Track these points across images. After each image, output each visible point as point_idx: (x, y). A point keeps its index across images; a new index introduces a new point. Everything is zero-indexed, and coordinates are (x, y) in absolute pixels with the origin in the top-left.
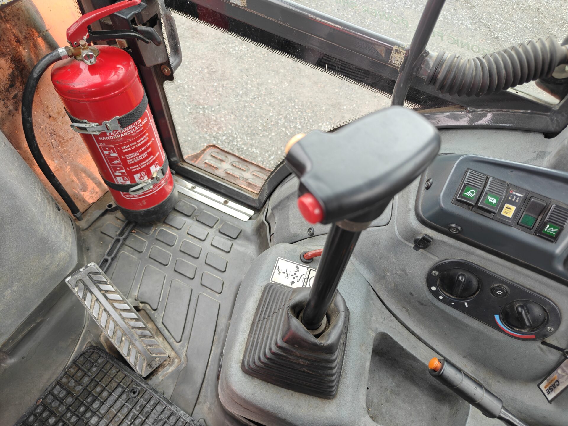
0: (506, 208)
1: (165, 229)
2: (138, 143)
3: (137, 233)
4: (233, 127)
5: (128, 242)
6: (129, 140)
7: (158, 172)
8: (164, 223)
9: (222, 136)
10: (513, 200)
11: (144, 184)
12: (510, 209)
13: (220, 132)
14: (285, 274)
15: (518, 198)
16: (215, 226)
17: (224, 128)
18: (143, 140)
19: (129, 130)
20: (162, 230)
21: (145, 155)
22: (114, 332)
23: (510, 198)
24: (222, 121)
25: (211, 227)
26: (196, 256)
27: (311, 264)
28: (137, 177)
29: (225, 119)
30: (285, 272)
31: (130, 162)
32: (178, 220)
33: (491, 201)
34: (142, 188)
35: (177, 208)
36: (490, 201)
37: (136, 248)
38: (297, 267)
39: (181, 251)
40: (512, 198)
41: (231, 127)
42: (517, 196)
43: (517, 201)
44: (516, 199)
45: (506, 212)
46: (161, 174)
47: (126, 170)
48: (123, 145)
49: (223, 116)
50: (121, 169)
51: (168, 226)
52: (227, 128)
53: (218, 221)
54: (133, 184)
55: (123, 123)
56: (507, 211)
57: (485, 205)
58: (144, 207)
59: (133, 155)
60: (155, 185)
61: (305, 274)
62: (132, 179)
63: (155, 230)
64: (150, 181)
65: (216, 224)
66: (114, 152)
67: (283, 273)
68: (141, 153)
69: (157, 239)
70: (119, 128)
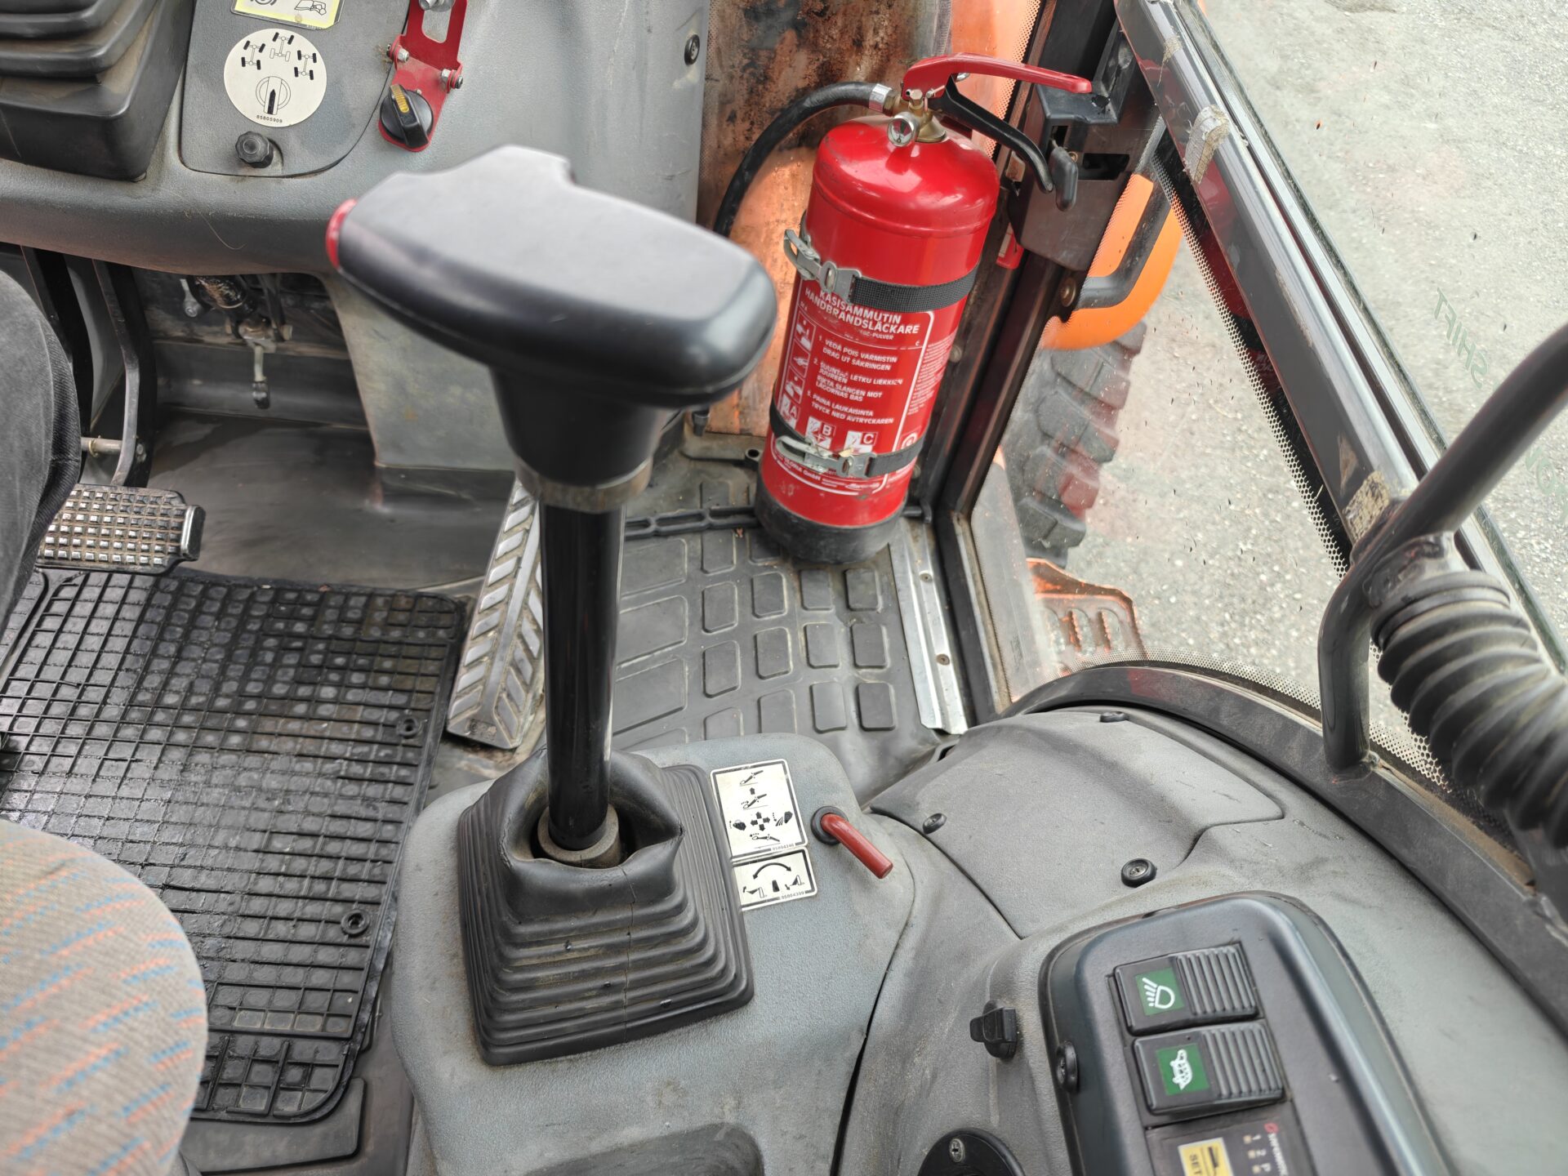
0: (1210, 1150)
1: (786, 582)
2: (859, 358)
3: (741, 541)
4: (1296, 668)
5: (708, 536)
6: (848, 337)
7: (858, 455)
8: (799, 573)
9: (1249, 660)
10: (1252, 1154)
11: (812, 451)
12: (1215, 1165)
13: (1253, 650)
14: (751, 798)
15: (1267, 1167)
16: (864, 670)
17: (1274, 652)
18: (877, 362)
19: (863, 317)
20: (781, 578)
21: (858, 395)
22: (492, 608)
23: (1247, 1139)
24: (1287, 635)
25: (856, 666)
26: (762, 672)
27: (818, 846)
28: (813, 424)
29: (1298, 639)
30: (758, 793)
31: (821, 383)
32: (825, 591)
33: (1176, 1069)
34: (802, 454)
35: (849, 576)
36: (1175, 1064)
37: (706, 556)
38: (788, 816)
39: (755, 637)
40: (1255, 1146)
41: (1292, 664)
42: (1270, 1158)
43: (1256, 1169)
44: (1260, 1161)
45: (1194, 1158)
46: (863, 467)
47: (805, 392)
48: (831, 337)
49: (1303, 628)
50: (799, 383)
51: (796, 584)
52: (1280, 657)
53: (881, 667)
54: (798, 433)
55: (861, 294)
56: (1200, 1160)
57: (1152, 1059)
58: (785, 498)
59: (835, 373)
60: (831, 475)
61: (782, 843)
62: (802, 424)
63: (770, 567)
64: (827, 454)
65: (869, 670)
66: (810, 338)
67: (752, 791)
68: (851, 384)
69: (752, 581)
70: (845, 297)
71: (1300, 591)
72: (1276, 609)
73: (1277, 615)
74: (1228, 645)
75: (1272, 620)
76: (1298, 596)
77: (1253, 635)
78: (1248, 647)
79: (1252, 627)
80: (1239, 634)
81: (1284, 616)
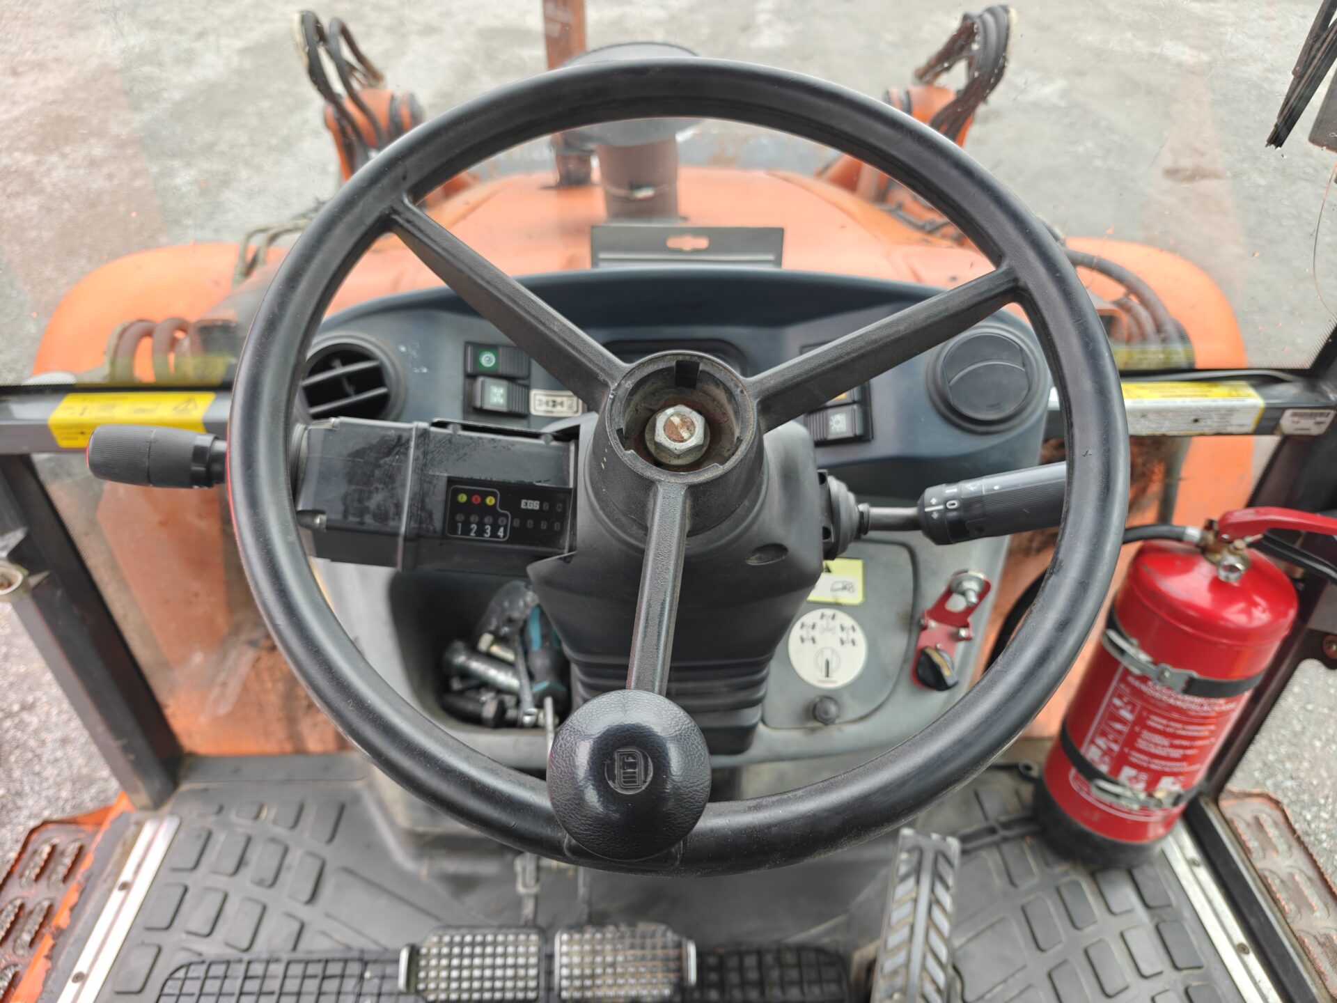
1: (1087, 887)
2: (1184, 729)
3: (1032, 848)
4: (1330, 777)
5: (1006, 847)
6: (1175, 715)
7: (1170, 793)
8: (1093, 875)
9: (1288, 775)
11: (1129, 794)
13: (1288, 765)
16: (1185, 972)
17: (1306, 765)
18: (1196, 731)
19: (1193, 703)
20: (1078, 885)
21: (1177, 753)
24: (1312, 746)
25: (1176, 968)
26: (1109, 990)
28: (1127, 772)
29: (1323, 748)
31: (1141, 744)
32: (1124, 895)
34: (1117, 796)
35: (1136, 873)
37: (1013, 870)
39: (1086, 952)
41: (1325, 774)
46: (1171, 800)
47: (1122, 749)
48: (1156, 714)
49: (1324, 738)
50: (1115, 741)
51: (1095, 888)
52: (1312, 768)
53: (1199, 968)
54: (1111, 777)
55: (1191, 688)
58: (1088, 822)
59: (1157, 739)
60: (1144, 808)
62: (1116, 770)
63: (1066, 873)
64: (1142, 796)
65: (1190, 972)
66: (1132, 712)
68: (1173, 746)
69: (1058, 890)
70: (1179, 689)
71: (1309, 702)
72: (1295, 722)
73: (1298, 728)
74: (1265, 764)
75: (1295, 734)
76: (1310, 707)
77: (1283, 750)
78: (1282, 762)
79: (1281, 743)
80: (1270, 750)
81: (1304, 728)
